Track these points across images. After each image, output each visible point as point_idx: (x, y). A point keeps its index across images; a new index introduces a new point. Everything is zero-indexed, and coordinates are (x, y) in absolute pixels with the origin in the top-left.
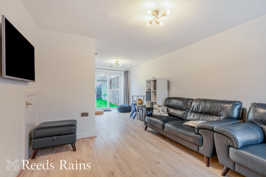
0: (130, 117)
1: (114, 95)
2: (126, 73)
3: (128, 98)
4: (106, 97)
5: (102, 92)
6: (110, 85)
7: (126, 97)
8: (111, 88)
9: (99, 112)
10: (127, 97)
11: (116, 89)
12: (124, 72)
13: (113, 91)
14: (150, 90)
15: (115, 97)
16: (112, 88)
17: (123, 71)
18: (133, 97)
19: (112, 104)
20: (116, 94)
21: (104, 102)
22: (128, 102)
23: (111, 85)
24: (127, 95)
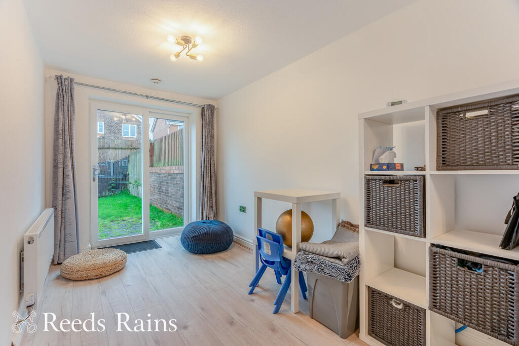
0: (251, 293)
1: (161, 183)
2: (207, 114)
3: (214, 195)
4: (139, 187)
5: (130, 176)
6: (151, 156)
7: (207, 194)
8: (152, 166)
9: (105, 265)
10: (211, 193)
11: (167, 168)
12: (200, 110)
13: (160, 174)
14: (423, 169)
15: (164, 189)
16: (155, 165)
17: (198, 106)
18: (259, 199)
19: (156, 208)
20: (168, 183)
21: (135, 200)
22: (214, 209)
23: (154, 158)
24: (211, 188)
